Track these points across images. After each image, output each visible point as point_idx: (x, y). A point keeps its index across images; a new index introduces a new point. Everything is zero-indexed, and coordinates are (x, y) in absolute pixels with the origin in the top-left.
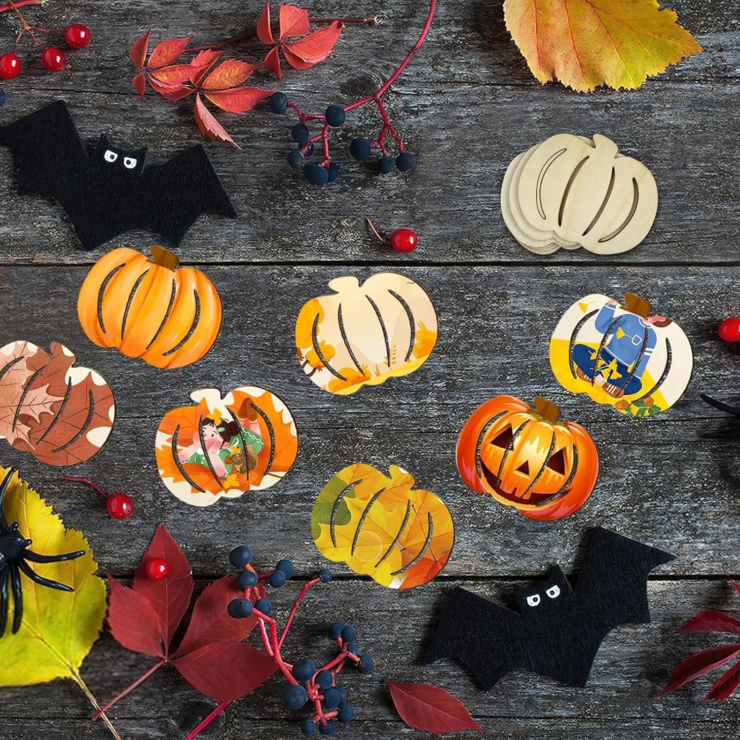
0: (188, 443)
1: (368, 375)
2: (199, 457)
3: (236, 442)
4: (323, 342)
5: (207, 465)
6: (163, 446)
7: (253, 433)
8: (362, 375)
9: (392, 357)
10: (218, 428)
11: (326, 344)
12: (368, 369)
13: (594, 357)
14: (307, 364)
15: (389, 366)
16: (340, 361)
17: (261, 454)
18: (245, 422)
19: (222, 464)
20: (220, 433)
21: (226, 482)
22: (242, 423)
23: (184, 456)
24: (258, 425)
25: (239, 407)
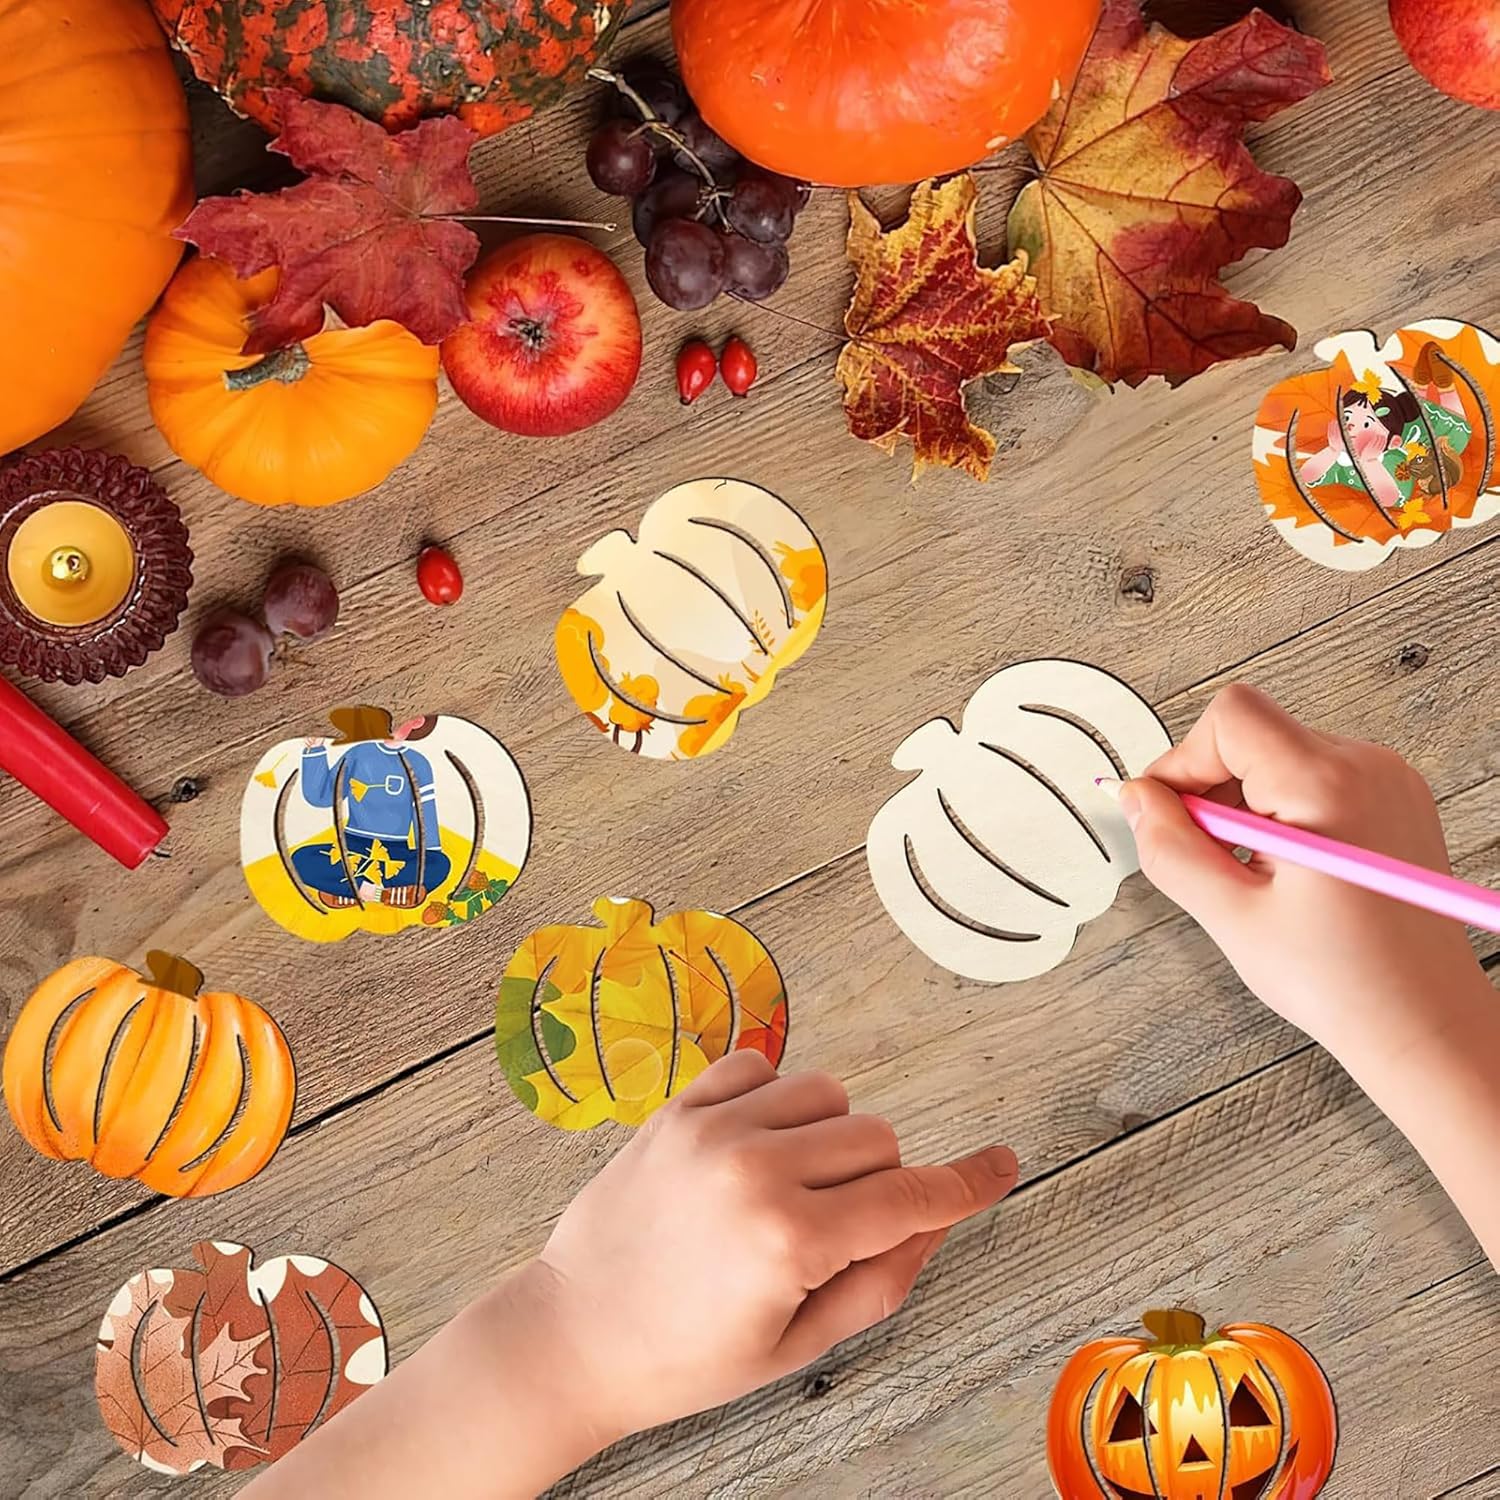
0: (1317, 444)
1: (737, 691)
2: (1342, 470)
3: (1415, 433)
4: (627, 677)
5: (1359, 484)
6: (1269, 456)
7: (1446, 412)
8: (727, 697)
9: (761, 634)
10: (1375, 408)
11: (634, 676)
12: (731, 679)
13: (335, 857)
14: (621, 733)
15: (766, 653)
18: (1429, 392)
19: (1390, 481)
20: (1380, 418)
21: (1403, 516)
22: (1424, 394)
23: (1311, 472)
24: (1455, 395)
25: (1414, 361)
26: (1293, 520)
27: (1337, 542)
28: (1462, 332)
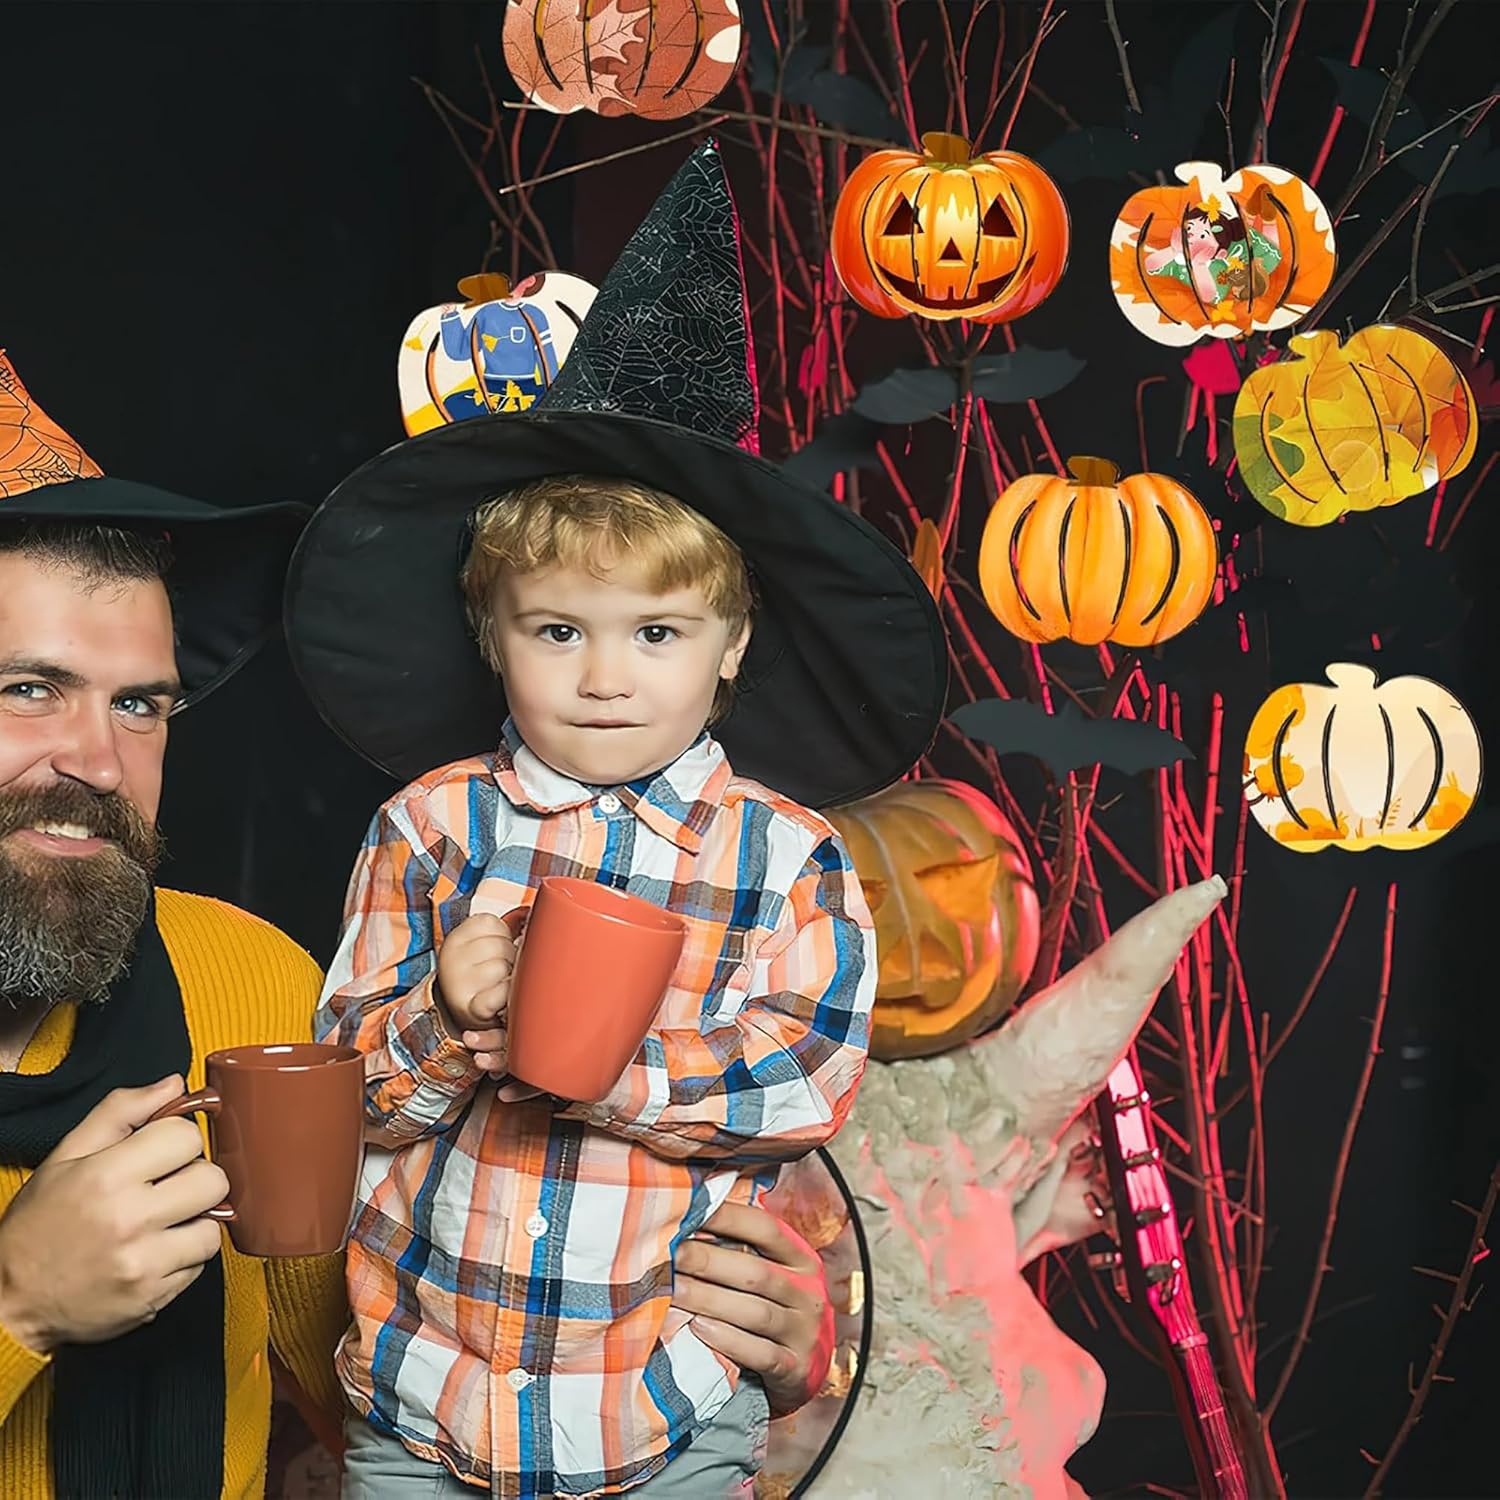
0: (1163, 243)
1: (1342, 831)
2: (1177, 267)
3: (1239, 251)
4: (1290, 757)
5: (1188, 280)
6: (1124, 245)
7: (1266, 240)
8: (1333, 827)
9: (1389, 814)
10: (1212, 225)
11: (1292, 761)
13: (479, 399)
14: (1253, 784)
15: (1381, 827)
16: (1307, 795)
17: (1275, 275)
18: (1256, 221)
19: (1212, 283)
20: (1215, 234)
21: (1215, 311)
22: (1251, 223)
23: (1153, 264)
24: (1275, 228)
25: (1249, 196)
26: (1131, 297)
27: (1161, 321)
28: (1292, 180)
